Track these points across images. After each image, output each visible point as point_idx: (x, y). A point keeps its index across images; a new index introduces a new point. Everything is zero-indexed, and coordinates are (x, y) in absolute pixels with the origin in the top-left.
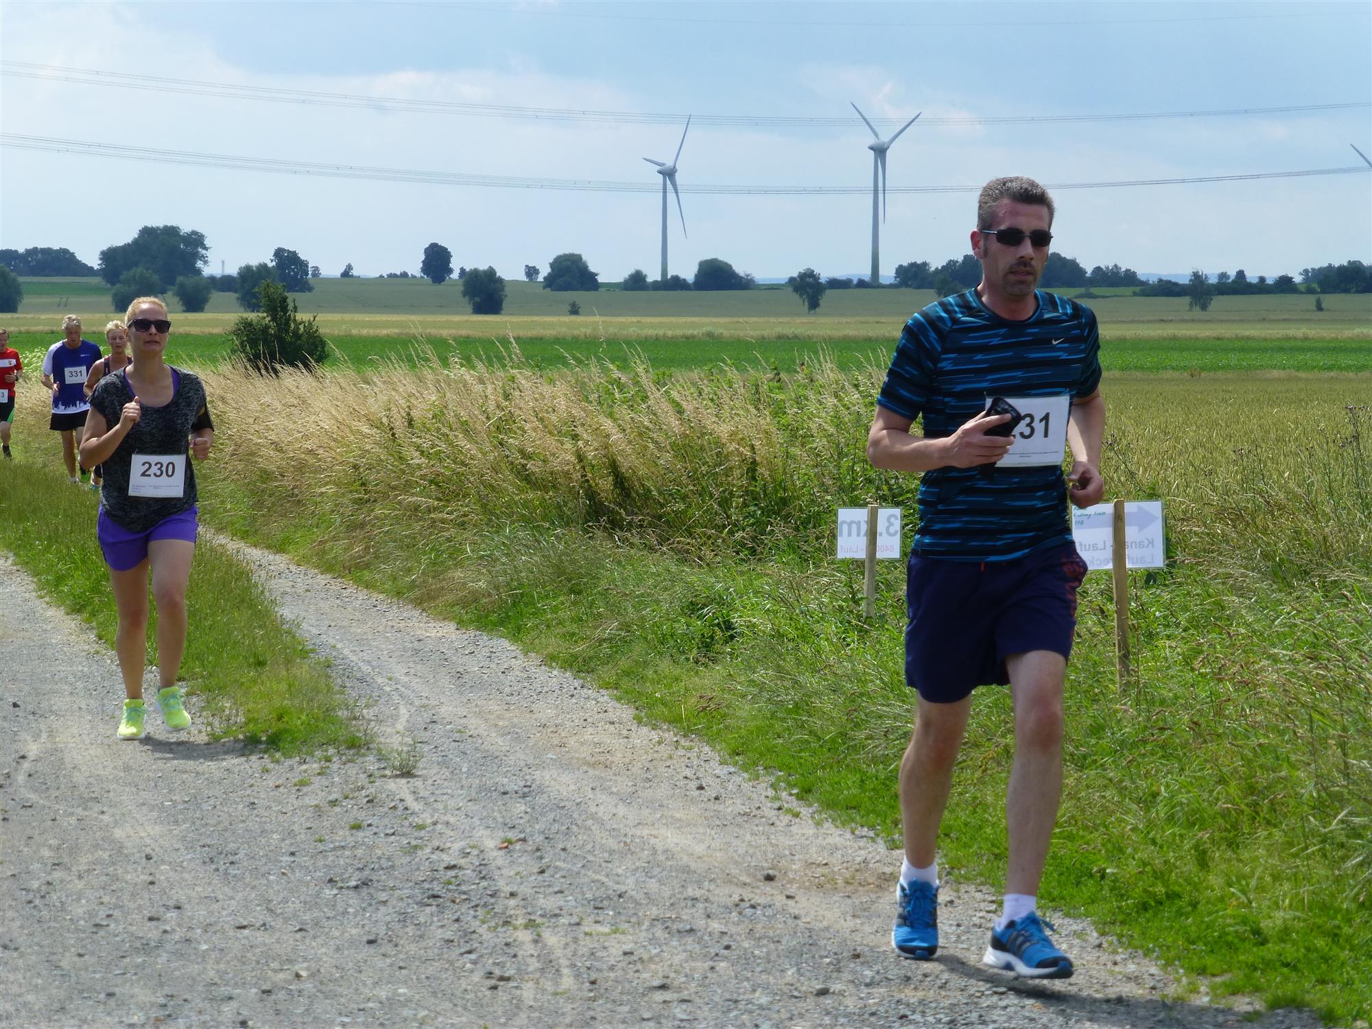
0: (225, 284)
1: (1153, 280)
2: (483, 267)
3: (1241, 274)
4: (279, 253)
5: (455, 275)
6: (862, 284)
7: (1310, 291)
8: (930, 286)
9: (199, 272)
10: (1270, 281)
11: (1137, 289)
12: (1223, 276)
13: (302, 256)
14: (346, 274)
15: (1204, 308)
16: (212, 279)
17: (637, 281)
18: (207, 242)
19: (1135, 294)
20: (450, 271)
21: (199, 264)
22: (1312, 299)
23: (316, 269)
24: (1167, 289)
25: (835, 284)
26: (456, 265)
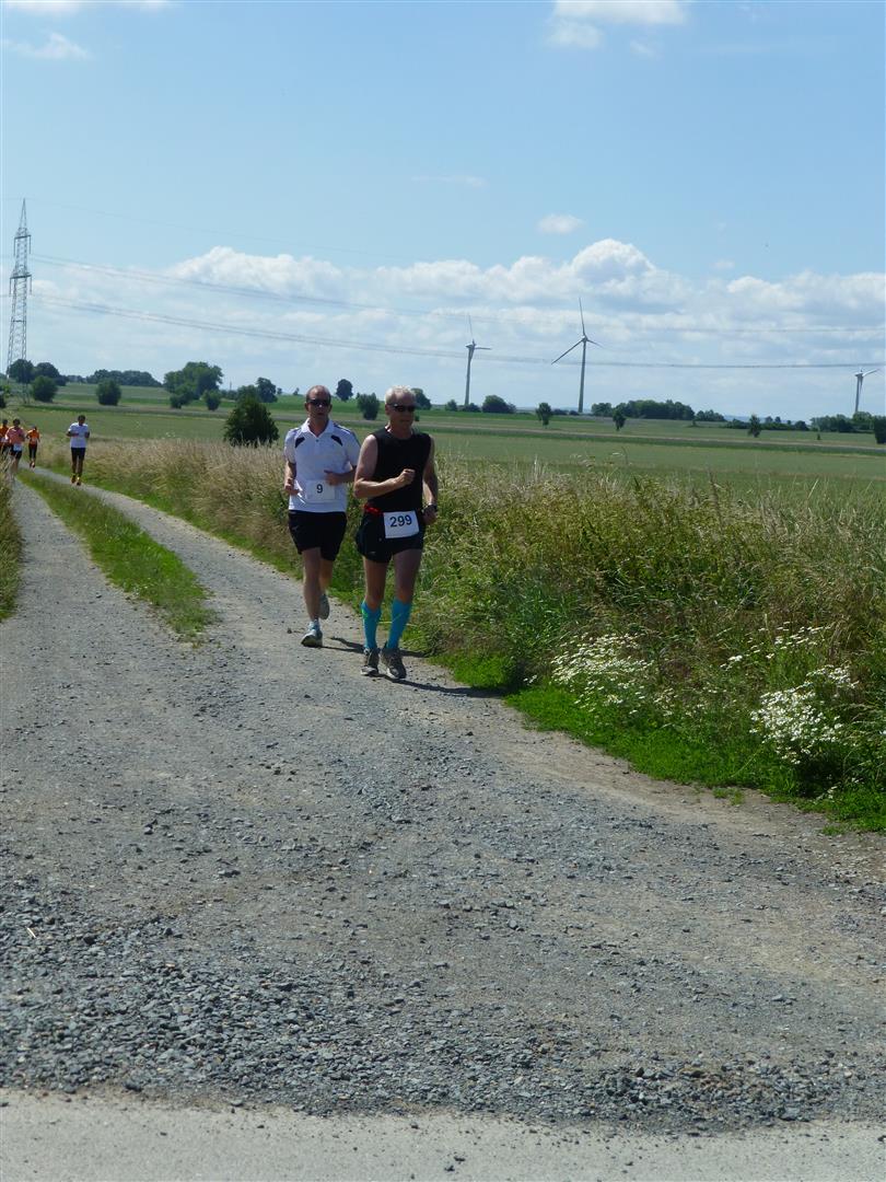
0: (231, 395)
1: (731, 420)
2: (369, 393)
3: (778, 419)
4: (261, 380)
5: (354, 397)
6: (573, 413)
7: (815, 430)
8: (610, 416)
9: (217, 387)
10: (793, 424)
11: (722, 424)
12: (769, 419)
13: (273, 383)
14: (296, 394)
15: (756, 435)
16: (224, 393)
17: (452, 406)
18: (222, 372)
19: (720, 427)
20: (352, 394)
21: (218, 384)
22: (815, 433)
23: (280, 390)
24: (738, 425)
25: (559, 412)
26: (355, 391)
